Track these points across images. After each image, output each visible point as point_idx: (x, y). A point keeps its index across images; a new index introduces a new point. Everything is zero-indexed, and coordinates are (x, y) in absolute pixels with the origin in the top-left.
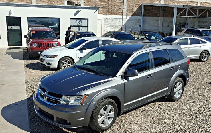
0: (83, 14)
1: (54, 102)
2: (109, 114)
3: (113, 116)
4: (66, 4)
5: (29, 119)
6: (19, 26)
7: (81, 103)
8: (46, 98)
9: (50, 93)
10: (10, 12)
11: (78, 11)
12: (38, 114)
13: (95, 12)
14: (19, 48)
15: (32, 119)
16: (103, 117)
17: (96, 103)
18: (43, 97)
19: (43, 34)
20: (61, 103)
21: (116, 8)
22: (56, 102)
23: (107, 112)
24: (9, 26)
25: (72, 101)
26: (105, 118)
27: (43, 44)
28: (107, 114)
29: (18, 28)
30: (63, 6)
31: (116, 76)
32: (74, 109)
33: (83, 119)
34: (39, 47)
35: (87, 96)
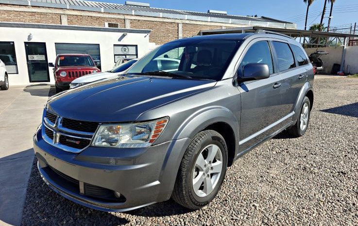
0: (130, 39)
1: (77, 143)
2: (213, 165)
3: (220, 170)
4: (107, 26)
5: (27, 190)
6: (44, 56)
7: (151, 141)
8: (58, 135)
9: (66, 123)
10: (29, 36)
11: (124, 36)
12: (43, 179)
13: (145, 37)
14: (46, 85)
15: (36, 188)
16: (201, 173)
17: (187, 140)
18: (50, 135)
19: (75, 61)
20: (97, 144)
21: (169, 36)
22: (83, 143)
23: (210, 162)
24: (29, 56)
25: (125, 137)
26: (206, 175)
27: (76, 72)
28: (209, 165)
29: (43, 58)
30: (103, 28)
31: (223, 78)
32: (132, 158)
33: (157, 183)
34: (70, 77)
35: (166, 121)
